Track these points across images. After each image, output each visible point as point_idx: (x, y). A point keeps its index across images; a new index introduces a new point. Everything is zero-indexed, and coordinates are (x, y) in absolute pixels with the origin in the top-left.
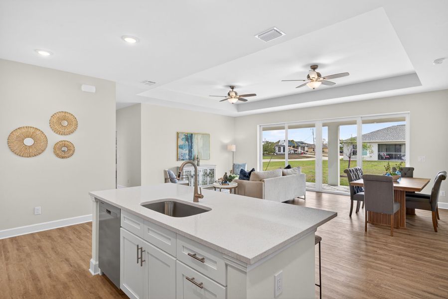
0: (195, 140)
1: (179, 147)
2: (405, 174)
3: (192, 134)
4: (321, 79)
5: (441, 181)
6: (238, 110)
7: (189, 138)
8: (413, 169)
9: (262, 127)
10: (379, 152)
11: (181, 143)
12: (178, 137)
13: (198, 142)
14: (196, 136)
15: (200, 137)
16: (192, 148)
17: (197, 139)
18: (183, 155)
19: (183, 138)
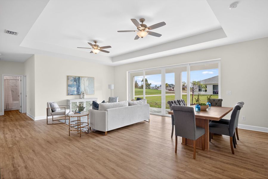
0: (82, 81)
1: (69, 86)
2: (216, 104)
3: (79, 77)
4: (147, 30)
5: (237, 111)
6: (113, 61)
7: (77, 80)
8: (222, 100)
9: (130, 73)
10: (213, 89)
11: (71, 83)
12: (68, 79)
13: (84, 83)
14: (83, 79)
15: (86, 79)
16: (79, 87)
17: (84, 80)
18: (72, 91)
19: (72, 80)
